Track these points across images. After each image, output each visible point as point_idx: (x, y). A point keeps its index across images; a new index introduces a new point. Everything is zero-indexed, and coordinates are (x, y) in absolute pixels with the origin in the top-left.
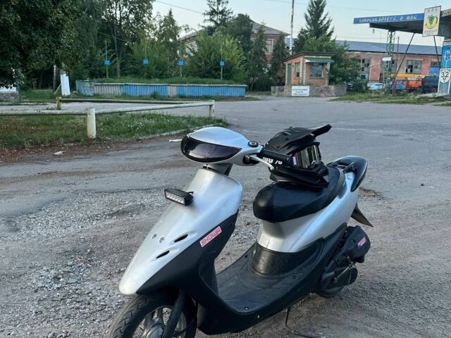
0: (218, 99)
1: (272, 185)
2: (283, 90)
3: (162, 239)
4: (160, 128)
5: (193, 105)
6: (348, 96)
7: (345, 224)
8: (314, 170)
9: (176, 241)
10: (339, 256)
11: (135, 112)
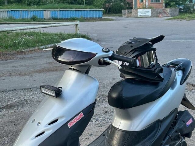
0: (82, 20)
1: (121, 81)
2: (131, 13)
3: (39, 123)
4: (38, 43)
5: (63, 24)
6: (180, 16)
7: (176, 109)
8: (153, 69)
9: (49, 124)
10: (172, 133)
11: (19, 31)
